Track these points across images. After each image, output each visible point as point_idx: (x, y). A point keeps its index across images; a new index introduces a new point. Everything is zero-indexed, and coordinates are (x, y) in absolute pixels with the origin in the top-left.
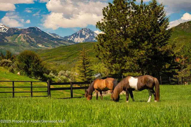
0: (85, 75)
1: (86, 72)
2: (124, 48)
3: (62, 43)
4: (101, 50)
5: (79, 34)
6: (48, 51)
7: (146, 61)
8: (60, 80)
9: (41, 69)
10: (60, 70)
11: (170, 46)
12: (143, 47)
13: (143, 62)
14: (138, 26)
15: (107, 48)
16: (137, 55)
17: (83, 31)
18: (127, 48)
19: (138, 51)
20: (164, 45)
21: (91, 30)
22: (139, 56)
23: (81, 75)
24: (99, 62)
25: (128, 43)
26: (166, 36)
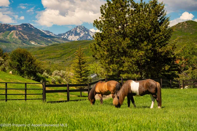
0: (81, 76)
1: (82, 72)
2: (123, 48)
3: (55, 41)
4: (98, 50)
5: (74, 32)
6: (41, 48)
7: (145, 62)
8: (54, 80)
9: (34, 68)
10: (54, 70)
11: (170, 47)
12: (142, 48)
13: (141, 63)
14: (137, 26)
15: (104, 48)
16: (136, 56)
17: (78, 29)
18: (125, 48)
19: (137, 52)
20: (164, 45)
21: (86, 28)
22: (138, 57)
23: (76, 76)
24: (94, 61)
25: (127, 43)
26: (166, 36)
